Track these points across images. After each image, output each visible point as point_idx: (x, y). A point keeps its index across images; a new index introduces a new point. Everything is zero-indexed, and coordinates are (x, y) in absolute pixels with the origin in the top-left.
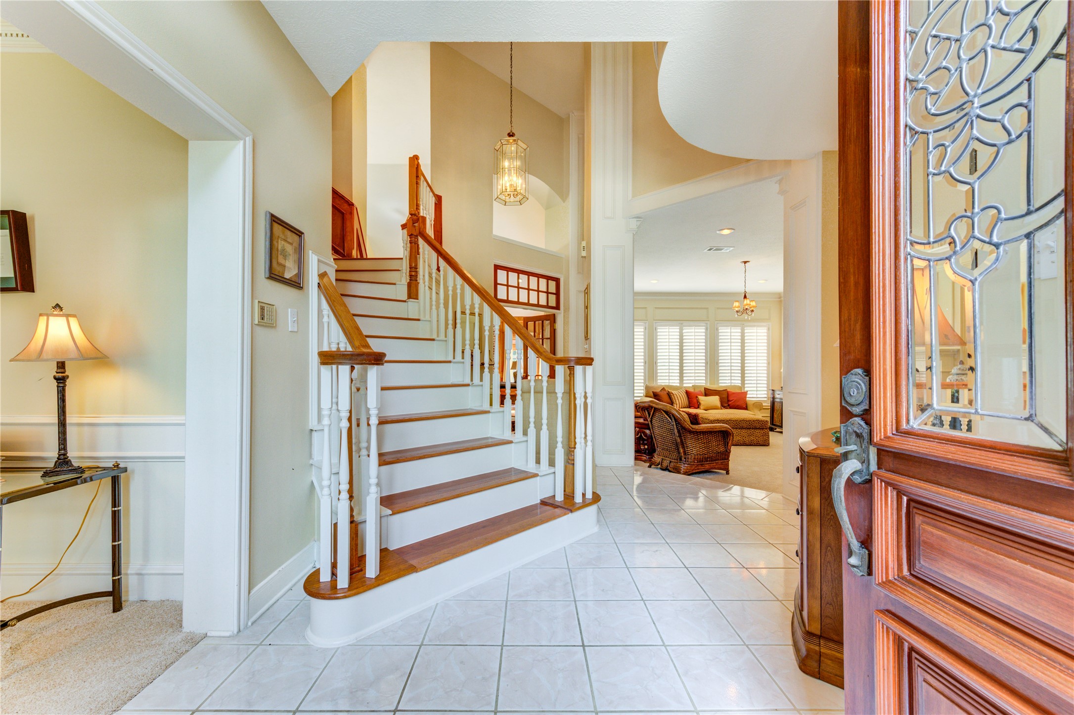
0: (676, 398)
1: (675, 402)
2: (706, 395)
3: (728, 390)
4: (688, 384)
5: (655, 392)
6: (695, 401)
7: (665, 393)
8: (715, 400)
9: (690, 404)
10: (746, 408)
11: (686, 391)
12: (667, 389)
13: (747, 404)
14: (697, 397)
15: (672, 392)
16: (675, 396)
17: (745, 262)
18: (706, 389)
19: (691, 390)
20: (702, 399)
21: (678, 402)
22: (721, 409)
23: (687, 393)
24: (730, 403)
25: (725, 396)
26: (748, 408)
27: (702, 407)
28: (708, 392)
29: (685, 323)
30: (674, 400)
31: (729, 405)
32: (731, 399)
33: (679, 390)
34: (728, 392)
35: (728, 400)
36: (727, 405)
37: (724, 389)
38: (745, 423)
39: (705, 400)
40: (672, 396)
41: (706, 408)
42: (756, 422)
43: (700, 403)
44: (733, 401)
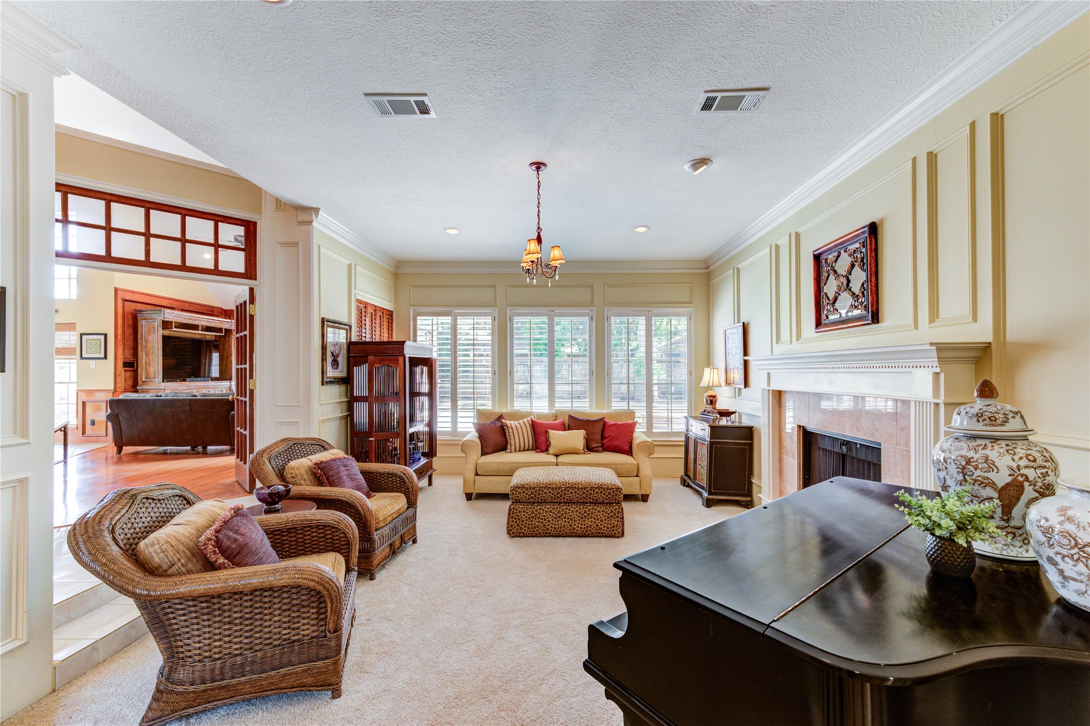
0: (512, 434)
1: (509, 441)
2: (565, 428)
3: (606, 420)
6: (543, 439)
7: (499, 426)
8: (577, 437)
9: (533, 444)
10: (628, 450)
11: (532, 420)
12: (502, 419)
13: (631, 444)
14: (547, 432)
16: (510, 429)
18: (571, 417)
19: (544, 421)
20: (556, 435)
21: (513, 442)
22: (584, 453)
23: (534, 425)
24: (604, 442)
25: (599, 428)
26: (632, 452)
27: (551, 450)
28: (570, 423)
29: (557, 310)
30: (508, 437)
31: (602, 446)
32: (607, 435)
33: (521, 421)
34: (605, 423)
35: (603, 438)
36: (599, 445)
37: (600, 417)
38: (575, 492)
39: (557, 438)
40: (507, 431)
41: (557, 453)
42: (596, 490)
43: (550, 443)
44: (609, 439)
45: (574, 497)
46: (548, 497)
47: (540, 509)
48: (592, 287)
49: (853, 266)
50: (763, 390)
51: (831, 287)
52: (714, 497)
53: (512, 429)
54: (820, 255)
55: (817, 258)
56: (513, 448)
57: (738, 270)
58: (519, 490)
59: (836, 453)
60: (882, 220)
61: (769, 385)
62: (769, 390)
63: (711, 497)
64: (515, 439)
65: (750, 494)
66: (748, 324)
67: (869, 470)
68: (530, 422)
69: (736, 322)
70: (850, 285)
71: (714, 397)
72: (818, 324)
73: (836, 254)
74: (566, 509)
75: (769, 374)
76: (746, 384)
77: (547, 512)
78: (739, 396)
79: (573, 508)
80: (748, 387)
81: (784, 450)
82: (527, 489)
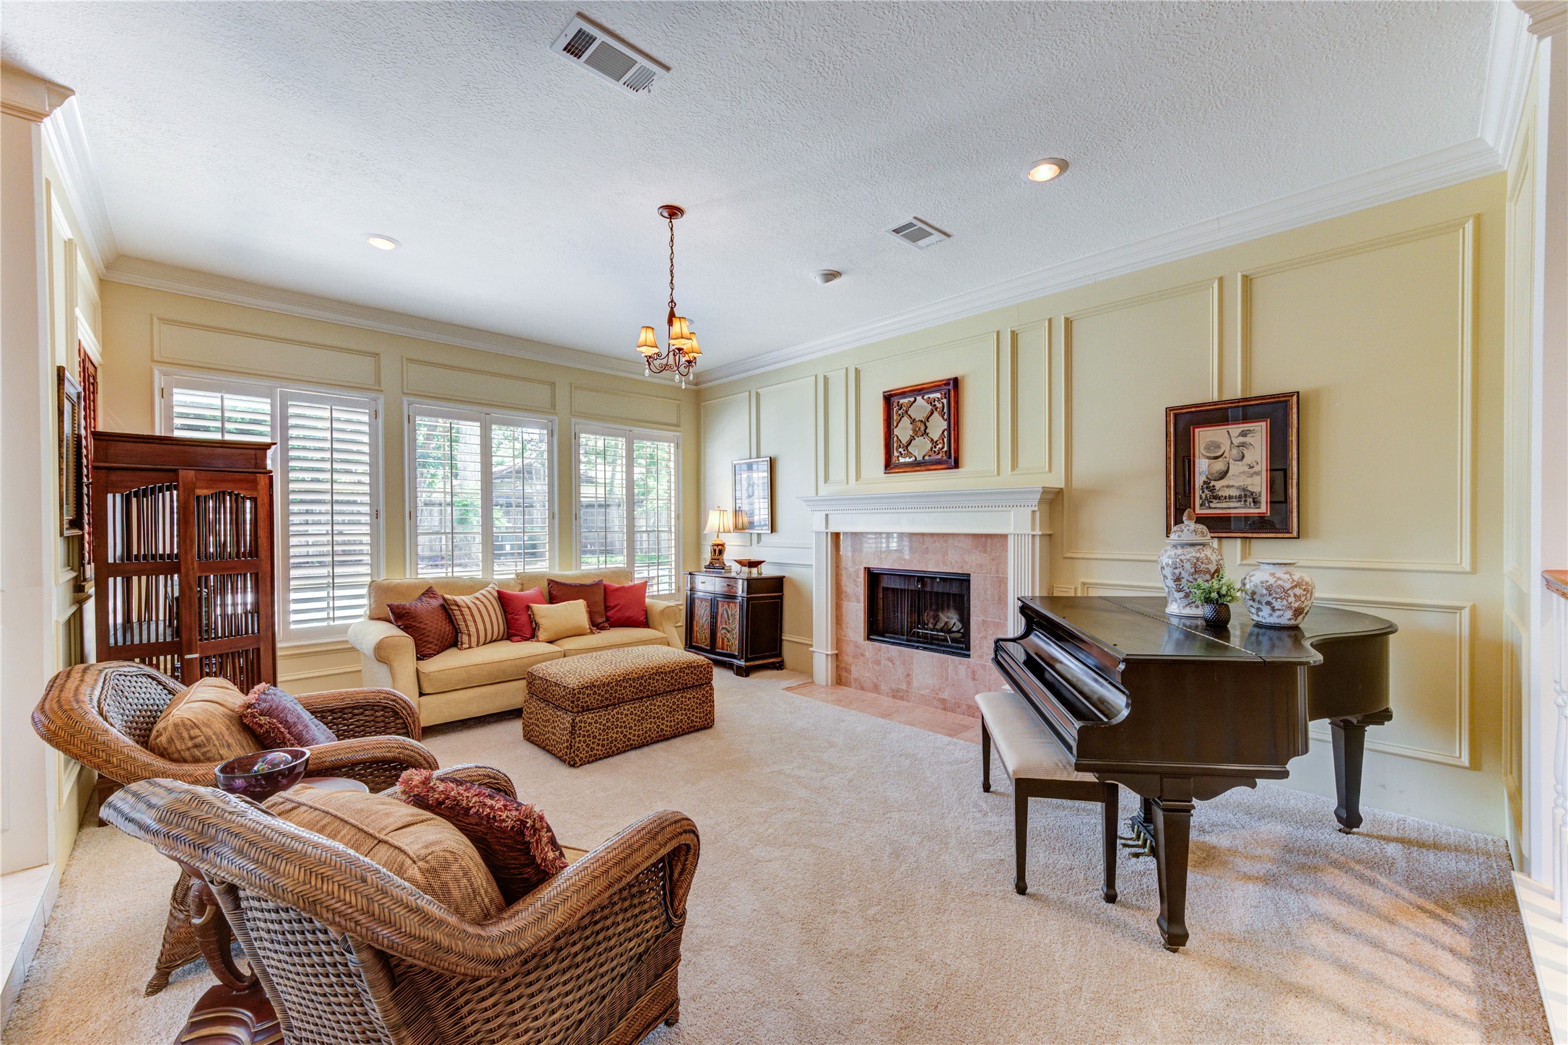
0: (469, 617)
1: (459, 629)
2: (552, 599)
3: (604, 583)
4: (506, 572)
5: (398, 607)
6: (523, 619)
7: (435, 603)
8: (576, 611)
9: (508, 628)
10: (644, 622)
11: (498, 592)
12: (439, 592)
13: (646, 611)
14: (528, 608)
15: (457, 598)
16: (466, 611)
17: (673, 212)
18: (552, 583)
19: (514, 591)
20: (543, 611)
21: (473, 630)
22: (592, 633)
23: (503, 599)
24: (610, 614)
25: (599, 597)
26: (650, 623)
27: (542, 634)
28: (557, 592)
29: (496, 414)
30: (462, 623)
31: (608, 619)
32: (612, 604)
33: (477, 595)
34: (606, 588)
35: (607, 608)
36: (604, 619)
37: (596, 580)
38: (662, 679)
39: (549, 615)
40: (457, 613)
41: (552, 637)
42: (686, 671)
43: (536, 624)
44: (616, 609)
45: (660, 686)
46: (628, 693)
47: (618, 713)
48: (553, 385)
49: (932, 413)
50: (818, 533)
51: (903, 431)
52: (752, 663)
53: (469, 608)
54: (891, 396)
55: (888, 398)
56: (474, 639)
57: (758, 395)
58: (588, 692)
59: (912, 590)
60: (963, 377)
61: (827, 527)
62: (827, 533)
63: (748, 664)
64: (476, 625)
65: (780, 655)
66: (775, 459)
67: (949, 601)
68: (496, 594)
69: (754, 454)
70: (927, 431)
71: (723, 545)
72: (889, 465)
73: (912, 399)
74: (651, 704)
75: (827, 515)
76: (773, 529)
77: (627, 715)
78: (758, 543)
79: (659, 701)
80: (775, 531)
81: (843, 596)
82: (599, 687)
